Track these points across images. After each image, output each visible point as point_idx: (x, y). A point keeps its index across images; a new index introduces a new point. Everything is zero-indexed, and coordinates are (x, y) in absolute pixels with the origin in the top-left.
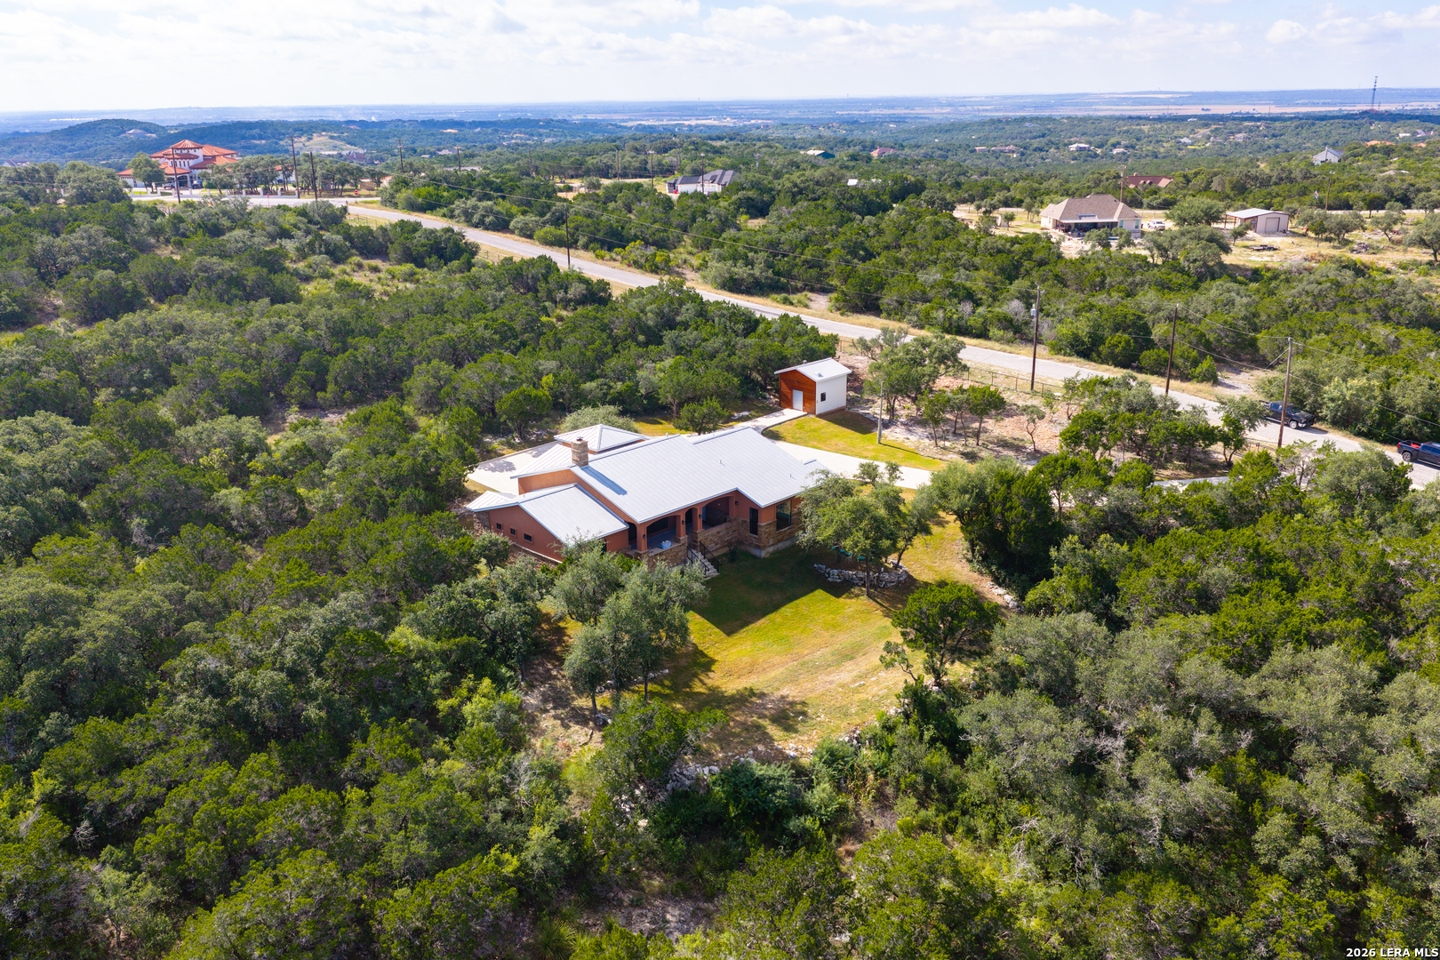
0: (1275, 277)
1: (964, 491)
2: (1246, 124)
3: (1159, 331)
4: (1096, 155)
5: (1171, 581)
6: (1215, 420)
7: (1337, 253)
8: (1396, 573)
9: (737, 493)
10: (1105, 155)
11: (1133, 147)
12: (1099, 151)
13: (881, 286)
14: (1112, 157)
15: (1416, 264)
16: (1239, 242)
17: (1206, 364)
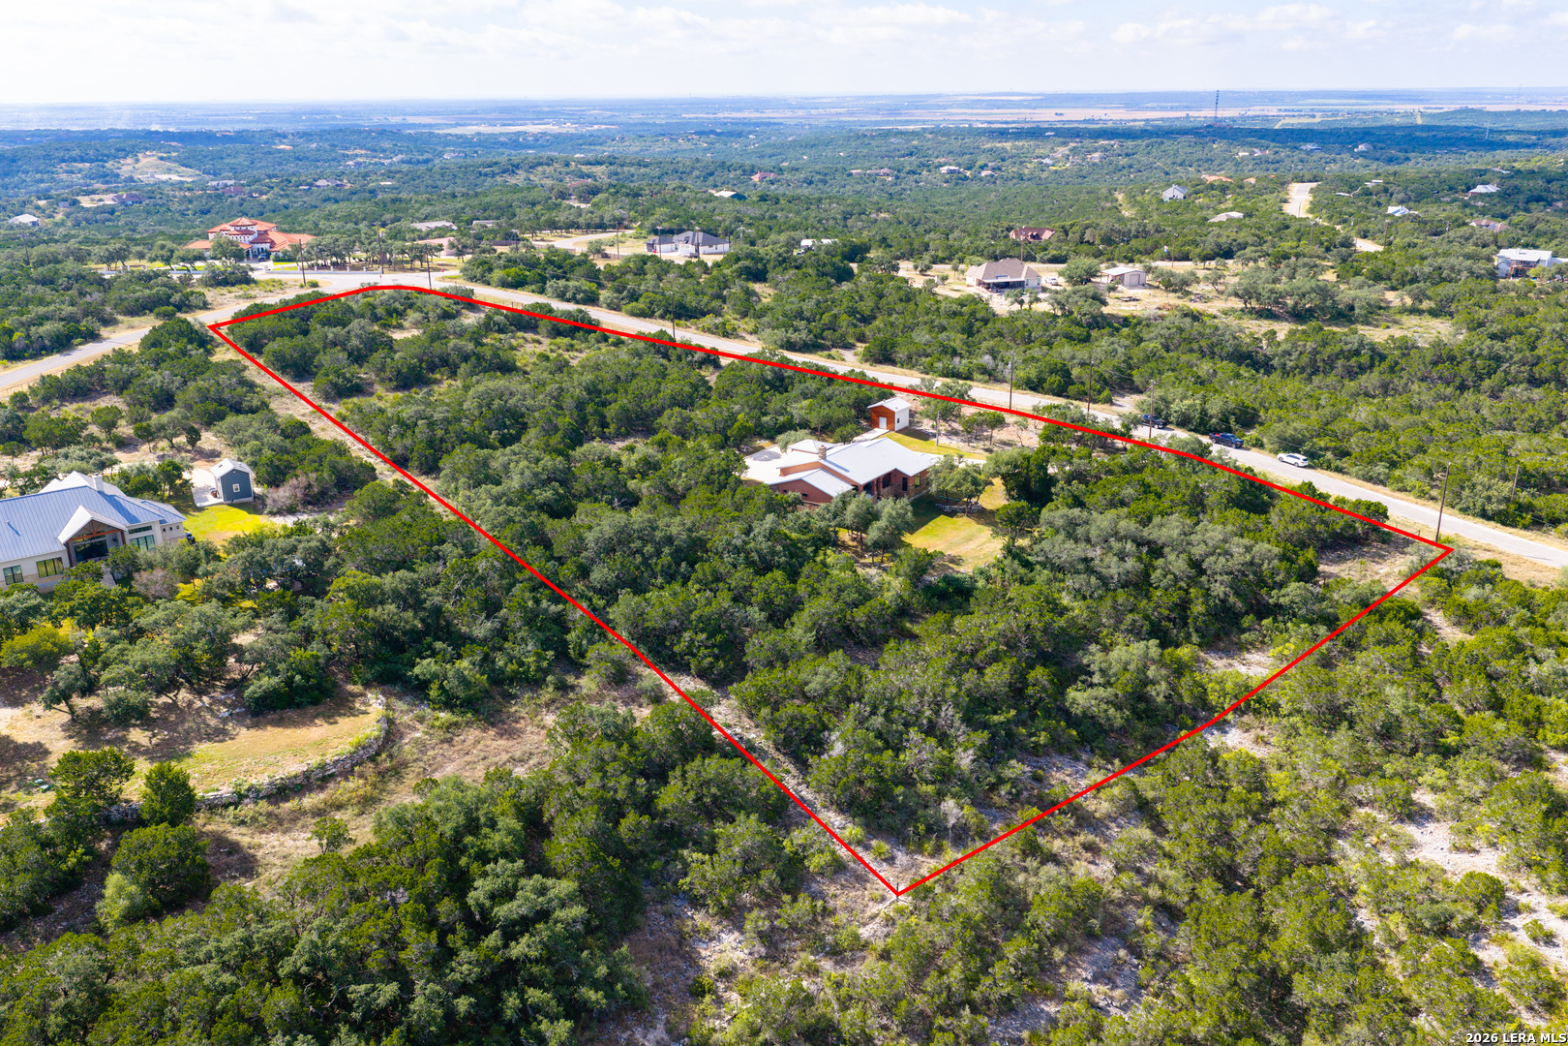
0: (1139, 323)
1: (1007, 464)
2: (1102, 142)
3: (1075, 372)
4: (966, 178)
5: (1108, 497)
6: (1117, 425)
7: (1180, 302)
8: (1202, 490)
9: (896, 470)
10: (974, 178)
11: (999, 169)
12: (968, 173)
13: (893, 346)
14: (981, 180)
15: (1233, 310)
16: (1112, 294)
17: (1106, 393)
